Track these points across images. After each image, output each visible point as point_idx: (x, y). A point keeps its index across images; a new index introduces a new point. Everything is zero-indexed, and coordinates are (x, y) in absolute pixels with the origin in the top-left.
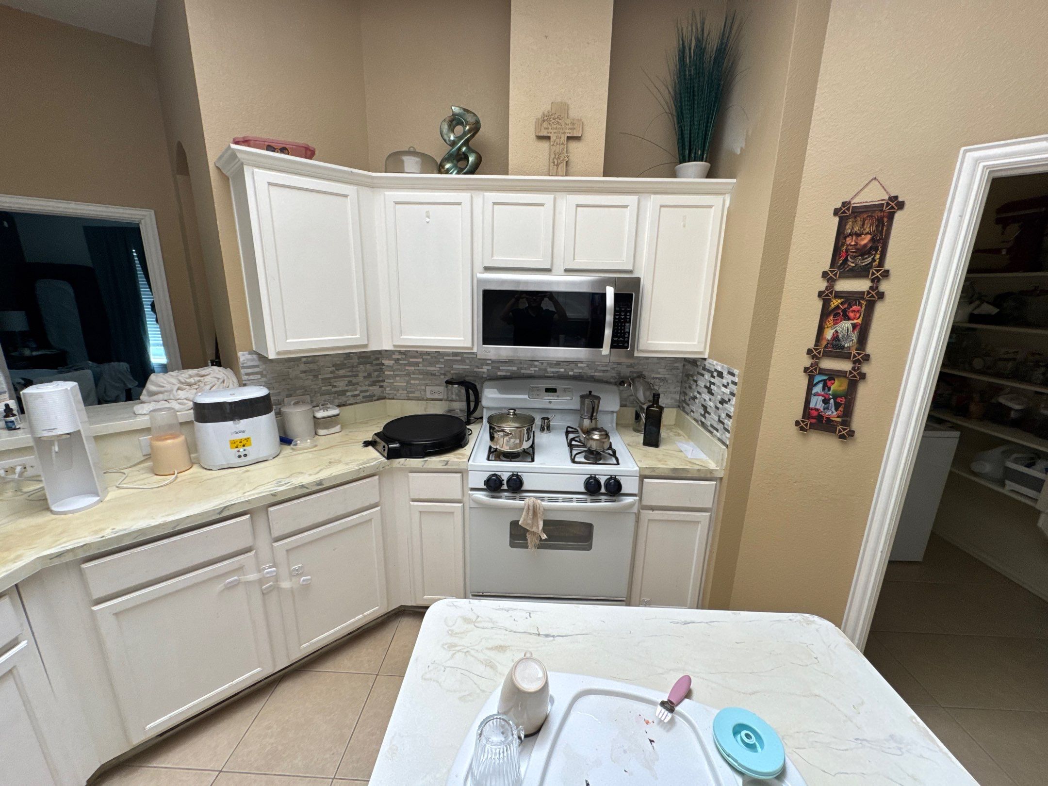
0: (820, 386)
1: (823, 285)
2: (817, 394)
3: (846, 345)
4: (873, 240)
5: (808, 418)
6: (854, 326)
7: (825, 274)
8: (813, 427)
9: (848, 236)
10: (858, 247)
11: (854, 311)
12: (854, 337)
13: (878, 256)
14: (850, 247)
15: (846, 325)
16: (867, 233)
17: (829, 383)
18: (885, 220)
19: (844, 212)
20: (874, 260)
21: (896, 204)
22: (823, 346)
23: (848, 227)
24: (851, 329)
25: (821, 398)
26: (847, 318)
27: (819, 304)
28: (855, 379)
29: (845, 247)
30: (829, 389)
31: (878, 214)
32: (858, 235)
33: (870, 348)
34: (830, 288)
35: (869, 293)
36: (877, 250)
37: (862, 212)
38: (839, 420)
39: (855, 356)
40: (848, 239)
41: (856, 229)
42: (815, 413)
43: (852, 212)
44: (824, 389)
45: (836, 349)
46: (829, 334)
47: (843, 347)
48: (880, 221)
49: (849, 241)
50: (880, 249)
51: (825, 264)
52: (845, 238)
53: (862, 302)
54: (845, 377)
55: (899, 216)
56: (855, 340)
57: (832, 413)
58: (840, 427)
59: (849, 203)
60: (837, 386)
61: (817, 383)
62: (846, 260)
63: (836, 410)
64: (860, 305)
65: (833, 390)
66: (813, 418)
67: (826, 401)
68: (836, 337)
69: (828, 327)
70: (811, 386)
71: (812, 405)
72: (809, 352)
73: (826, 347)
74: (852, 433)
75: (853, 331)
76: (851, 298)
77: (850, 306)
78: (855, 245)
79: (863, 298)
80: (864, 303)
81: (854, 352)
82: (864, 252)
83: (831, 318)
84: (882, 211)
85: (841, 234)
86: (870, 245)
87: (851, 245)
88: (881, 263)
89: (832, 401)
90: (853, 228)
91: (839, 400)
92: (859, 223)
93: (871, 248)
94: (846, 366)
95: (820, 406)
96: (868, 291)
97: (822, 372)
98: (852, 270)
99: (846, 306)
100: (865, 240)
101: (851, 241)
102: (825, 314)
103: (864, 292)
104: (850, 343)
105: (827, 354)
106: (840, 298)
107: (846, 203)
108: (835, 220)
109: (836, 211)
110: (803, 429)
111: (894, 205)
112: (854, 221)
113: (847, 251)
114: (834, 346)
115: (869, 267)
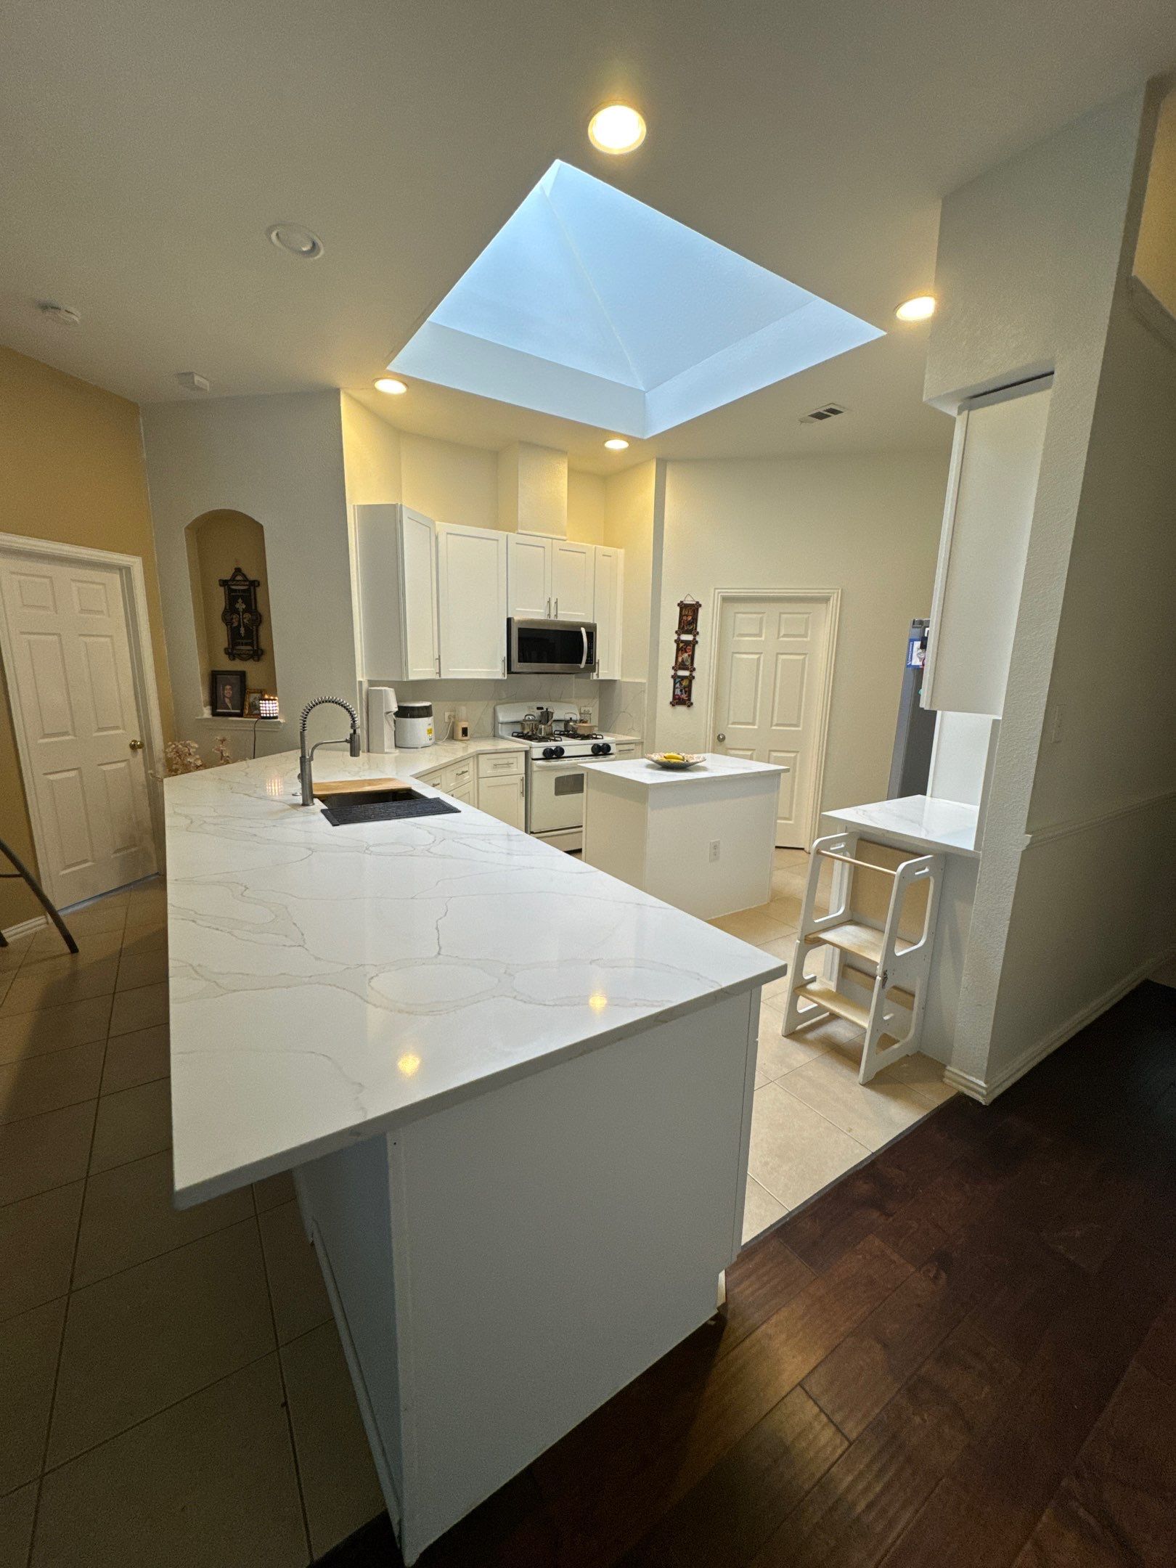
0: (679, 683)
1: (676, 637)
2: (677, 688)
4: (692, 618)
5: (675, 700)
6: (689, 655)
8: (678, 703)
9: (684, 616)
10: (687, 621)
11: (688, 649)
12: (689, 660)
13: (695, 626)
15: (686, 655)
16: (690, 616)
17: (682, 682)
18: (696, 611)
20: (693, 627)
22: (678, 665)
23: (683, 612)
24: (687, 657)
25: (679, 689)
26: (686, 652)
27: (675, 646)
28: (691, 678)
30: (682, 684)
32: (687, 616)
33: (695, 665)
34: (679, 638)
36: (694, 623)
37: (688, 606)
38: (687, 699)
39: (690, 669)
41: (686, 613)
42: (677, 697)
43: (685, 606)
44: (680, 685)
46: (680, 659)
47: (686, 665)
48: (694, 612)
54: (688, 678)
55: (700, 610)
57: (684, 696)
58: (687, 702)
60: (685, 683)
62: (684, 627)
63: (685, 694)
64: (690, 646)
66: (677, 699)
67: (681, 691)
68: (683, 661)
69: (679, 656)
70: (675, 684)
71: (676, 693)
72: (673, 668)
73: (680, 665)
74: (692, 704)
75: (689, 658)
76: (687, 643)
77: (687, 647)
79: (691, 643)
81: (690, 667)
82: (690, 623)
83: (680, 652)
84: (694, 607)
85: (681, 616)
86: (691, 621)
87: (685, 620)
88: (696, 629)
89: (683, 691)
91: (686, 689)
92: (687, 611)
94: (686, 673)
95: (679, 693)
97: (679, 677)
98: (686, 630)
99: (685, 646)
100: (690, 618)
101: (685, 618)
102: (678, 650)
103: (691, 641)
104: (688, 663)
105: (681, 669)
106: (683, 643)
107: (682, 602)
108: (678, 609)
109: (679, 605)
110: (673, 705)
111: (698, 605)
112: (685, 611)
113: (684, 622)
114: (682, 665)
115: (692, 630)
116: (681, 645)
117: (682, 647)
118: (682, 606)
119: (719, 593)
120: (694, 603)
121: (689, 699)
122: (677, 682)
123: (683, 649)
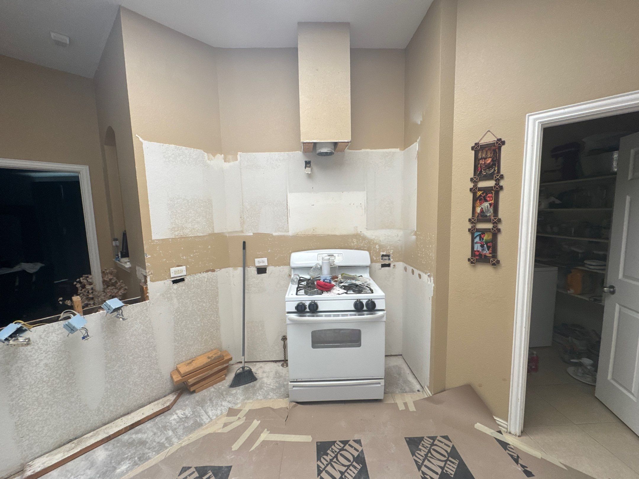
0: (478, 238)
1: (471, 185)
2: (477, 243)
3: (488, 215)
5: (474, 256)
6: (490, 205)
7: (472, 180)
9: (480, 160)
10: (486, 164)
11: (489, 197)
12: (491, 210)
13: (496, 168)
14: (482, 165)
15: (486, 204)
17: (482, 236)
18: (497, 150)
19: (476, 148)
20: (495, 170)
21: (501, 143)
22: (476, 216)
23: (479, 155)
24: (489, 206)
26: (486, 201)
27: (471, 195)
28: (496, 232)
29: (479, 165)
30: (483, 239)
31: (493, 148)
33: (500, 215)
34: (475, 186)
35: (495, 187)
36: (495, 166)
37: (486, 147)
38: (490, 255)
39: (493, 220)
40: (480, 161)
41: (484, 156)
42: (477, 253)
43: (481, 148)
44: (480, 240)
45: (483, 217)
46: (478, 210)
47: (486, 216)
48: (494, 151)
49: (481, 162)
50: (497, 165)
51: (471, 174)
52: (479, 161)
53: (493, 192)
55: (503, 148)
56: (492, 212)
57: (487, 252)
59: (478, 143)
60: (487, 237)
61: (477, 236)
62: (481, 172)
63: (488, 250)
64: (492, 193)
65: (485, 240)
66: (477, 256)
67: (482, 246)
68: (482, 211)
69: (477, 206)
70: (473, 238)
71: (475, 249)
72: (470, 220)
73: (478, 217)
74: (498, 262)
75: (490, 207)
76: (487, 190)
77: (487, 194)
78: (484, 164)
79: (492, 190)
81: (492, 218)
82: (489, 167)
83: (478, 201)
84: (494, 146)
86: (491, 163)
87: (482, 164)
88: (499, 171)
89: (485, 246)
90: (482, 155)
91: (489, 244)
92: (485, 153)
93: (493, 165)
94: (489, 226)
95: (480, 249)
96: (494, 186)
97: (478, 230)
98: (485, 176)
99: (485, 195)
100: (489, 161)
103: (492, 187)
104: (490, 213)
105: (479, 221)
106: (481, 191)
107: (476, 144)
108: (473, 153)
109: (473, 148)
110: (474, 264)
112: (482, 153)
113: (481, 167)
114: (482, 216)
115: (493, 173)
116: (479, 193)
117: (480, 195)
120: (494, 141)
122: (475, 236)
123: (482, 198)
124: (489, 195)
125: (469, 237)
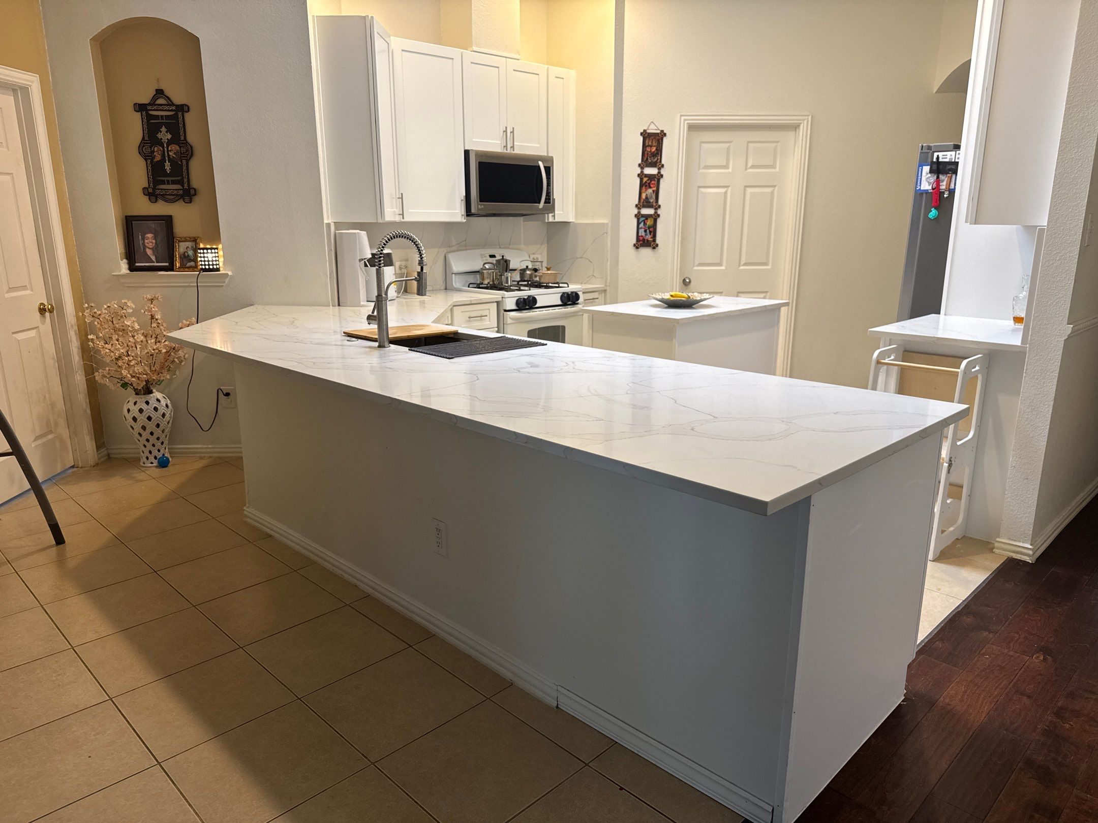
0: (642, 223)
1: (639, 171)
2: (641, 228)
4: (656, 149)
5: (639, 242)
6: (653, 191)
7: (639, 165)
8: (642, 246)
11: (652, 184)
12: (654, 197)
13: (659, 158)
15: (650, 191)
16: (654, 146)
17: (646, 221)
18: (660, 140)
20: (658, 159)
23: (646, 142)
24: (652, 193)
25: (643, 230)
26: (650, 187)
27: (638, 180)
28: (656, 217)
29: (646, 152)
30: (646, 224)
31: (657, 137)
32: (651, 147)
33: (660, 202)
34: (642, 172)
36: (658, 154)
37: (653, 136)
38: (652, 239)
40: (647, 148)
41: (650, 143)
42: (641, 238)
43: (648, 135)
44: (644, 225)
46: (644, 196)
47: (650, 202)
48: (658, 140)
50: (660, 154)
51: (639, 160)
52: (646, 148)
54: (652, 217)
55: (665, 139)
56: (654, 198)
57: (649, 237)
58: (652, 243)
60: (650, 222)
61: (641, 222)
62: (647, 159)
63: (650, 234)
64: (655, 180)
65: (648, 225)
66: (641, 241)
67: (645, 231)
68: (647, 198)
69: (643, 192)
70: (638, 224)
71: (640, 235)
72: (636, 206)
73: (643, 202)
74: (657, 245)
76: (651, 177)
77: (651, 181)
78: (650, 151)
79: (655, 177)
80: (656, 180)
81: (654, 204)
82: (654, 154)
83: (644, 187)
84: (659, 136)
86: (656, 152)
87: (648, 151)
88: (661, 161)
89: (648, 231)
90: (648, 143)
91: (651, 229)
92: (651, 141)
94: (650, 211)
95: (643, 234)
96: (657, 174)
97: (643, 216)
98: (650, 163)
99: (649, 181)
100: (654, 149)
101: (648, 149)
102: (642, 185)
103: (655, 175)
104: (652, 200)
105: (644, 206)
107: (645, 131)
108: (641, 139)
109: (641, 134)
110: (637, 248)
111: (663, 134)
112: (649, 140)
113: (647, 154)
114: (646, 202)
115: (656, 162)
116: (645, 179)
117: (646, 182)
118: (645, 135)
119: (685, 120)
120: (659, 132)
121: (654, 241)
122: (640, 221)
123: (647, 184)
124: (653, 182)
125: (635, 221)
